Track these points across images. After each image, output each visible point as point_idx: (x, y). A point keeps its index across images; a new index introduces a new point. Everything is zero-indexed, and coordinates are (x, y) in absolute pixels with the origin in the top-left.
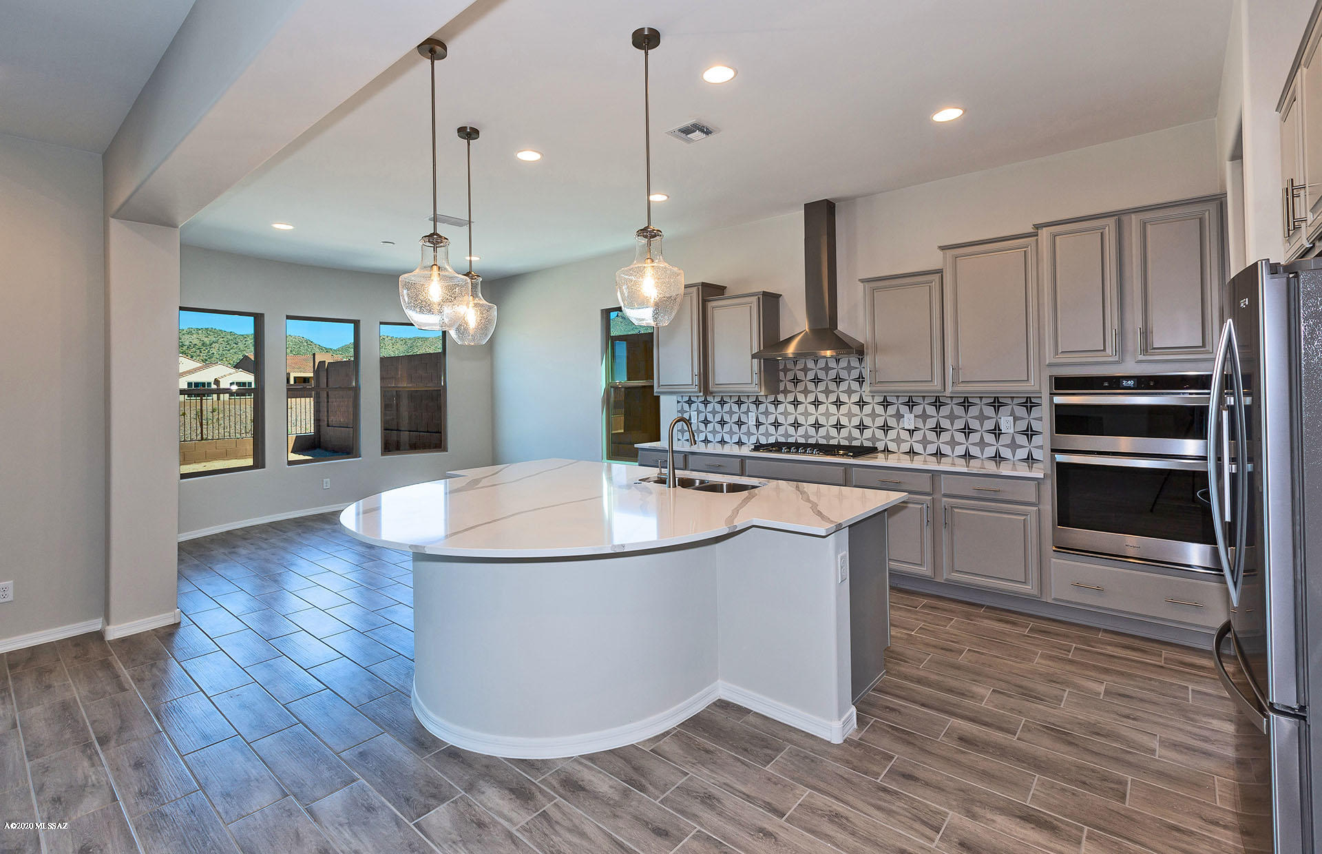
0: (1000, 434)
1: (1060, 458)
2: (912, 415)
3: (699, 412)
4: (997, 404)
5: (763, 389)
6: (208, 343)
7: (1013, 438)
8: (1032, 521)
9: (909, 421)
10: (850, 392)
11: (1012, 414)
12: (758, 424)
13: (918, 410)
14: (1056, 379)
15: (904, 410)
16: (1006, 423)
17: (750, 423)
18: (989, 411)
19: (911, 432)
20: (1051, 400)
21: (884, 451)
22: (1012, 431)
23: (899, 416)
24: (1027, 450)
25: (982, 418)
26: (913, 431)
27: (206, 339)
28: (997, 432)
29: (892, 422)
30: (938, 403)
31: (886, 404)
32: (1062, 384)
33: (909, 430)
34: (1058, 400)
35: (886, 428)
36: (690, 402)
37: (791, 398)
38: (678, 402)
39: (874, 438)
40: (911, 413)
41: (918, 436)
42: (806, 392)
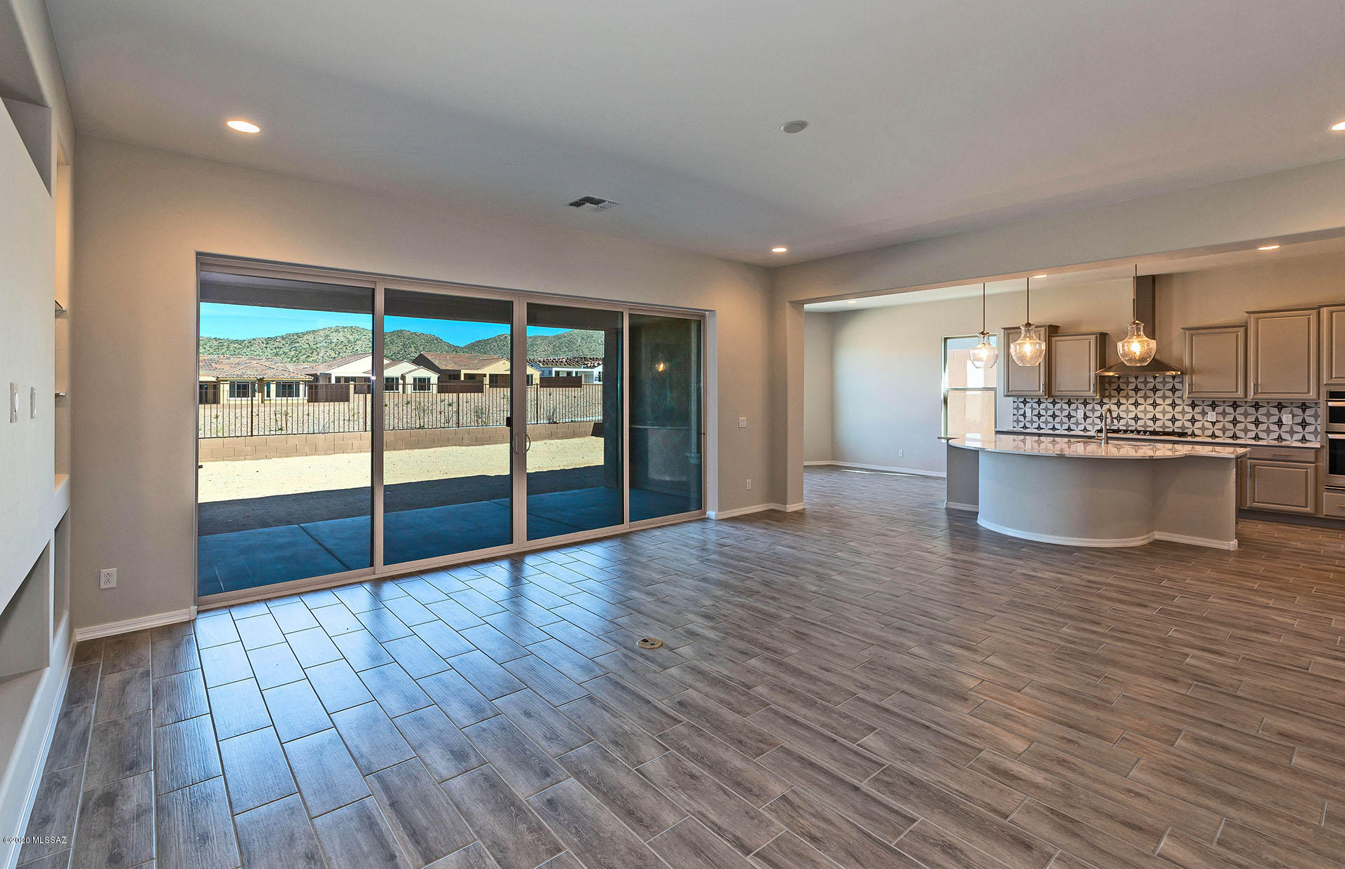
0: (1281, 425)
1: (1331, 436)
2: (1215, 413)
3: (1032, 409)
4: (1280, 406)
5: (1098, 394)
6: (353, 340)
7: (1292, 427)
8: (1311, 472)
9: (1211, 416)
10: (1164, 397)
11: (1291, 412)
12: (1086, 417)
13: (1219, 409)
14: (1330, 392)
15: (1208, 409)
16: (1287, 418)
17: (1078, 416)
18: (1275, 411)
19: (1213, 424)
20: (1327, 404)
21: (1192, 435)
22: (1291, 423)
23: (1204, 413)
24: (1301, 435)
25: (1268, 415)
26: (1215, 422)
27: (351, 337)
28: (1280, 423)
29: (1198, 417)
30: (1235, 405)
31: (1193, 405)
32: (1333, 395)
33: (1212, 422)
34: (1330, 404)
35: (1193, 421)
36: (1025, 402)
37: (1132, 401)
38: (1014, 402)
39: (1183, 427)
40: (1213, 411)
41: (1218, 426)
42: (1127, 397)
